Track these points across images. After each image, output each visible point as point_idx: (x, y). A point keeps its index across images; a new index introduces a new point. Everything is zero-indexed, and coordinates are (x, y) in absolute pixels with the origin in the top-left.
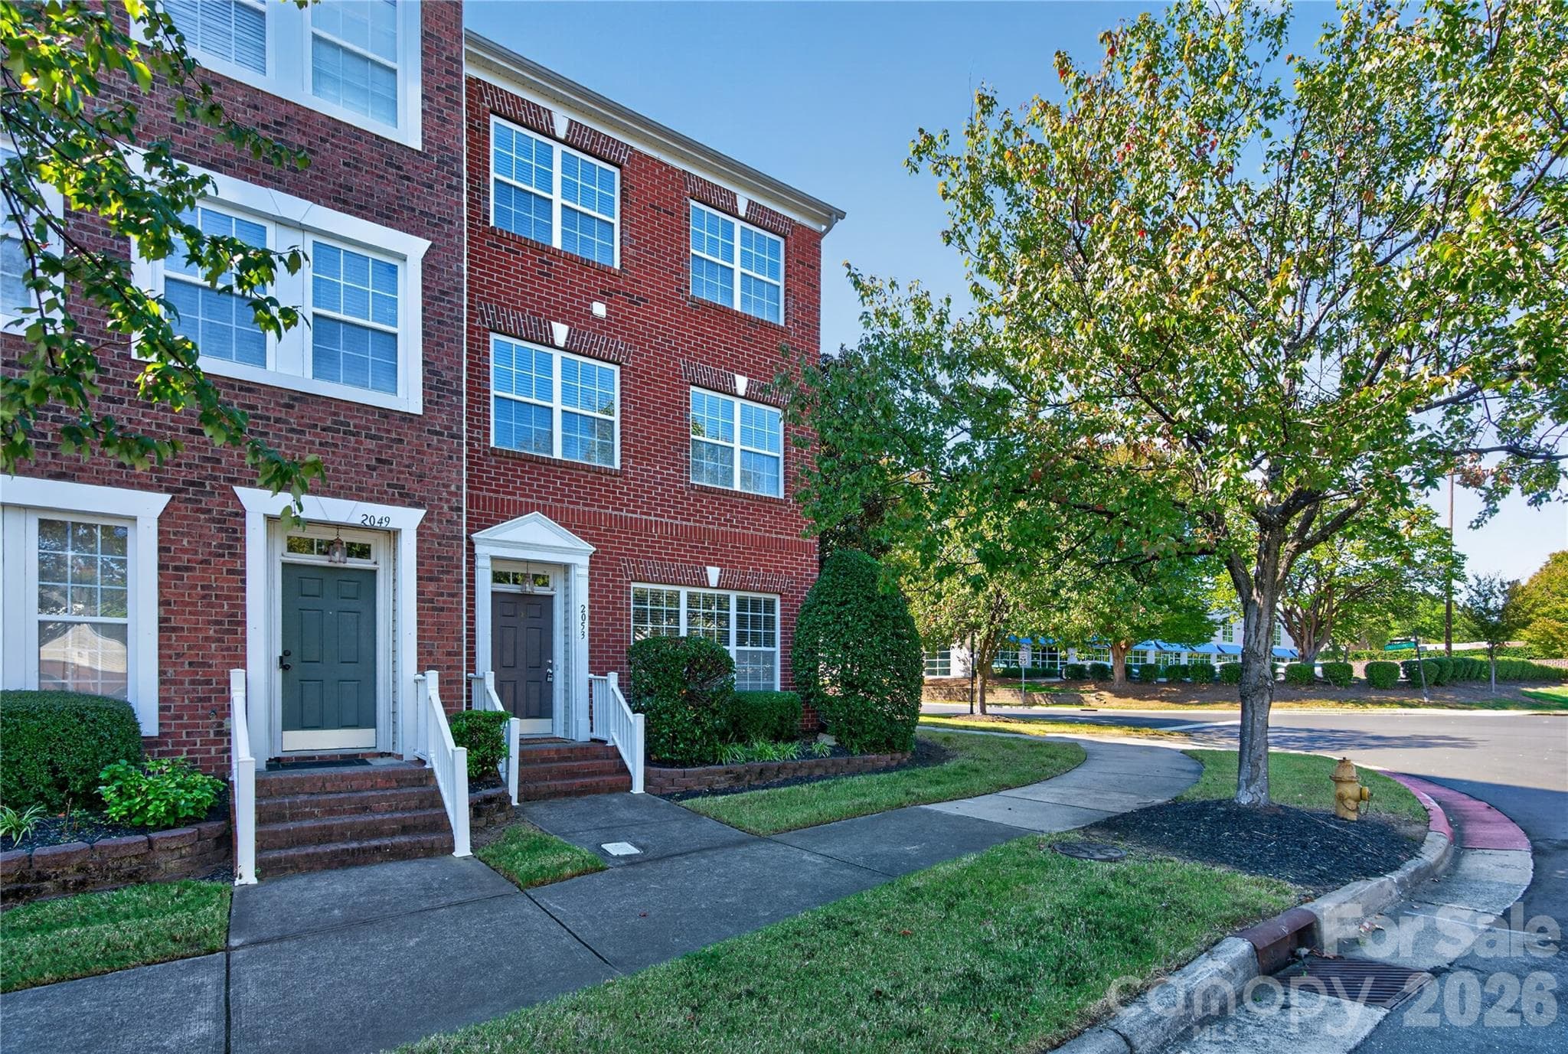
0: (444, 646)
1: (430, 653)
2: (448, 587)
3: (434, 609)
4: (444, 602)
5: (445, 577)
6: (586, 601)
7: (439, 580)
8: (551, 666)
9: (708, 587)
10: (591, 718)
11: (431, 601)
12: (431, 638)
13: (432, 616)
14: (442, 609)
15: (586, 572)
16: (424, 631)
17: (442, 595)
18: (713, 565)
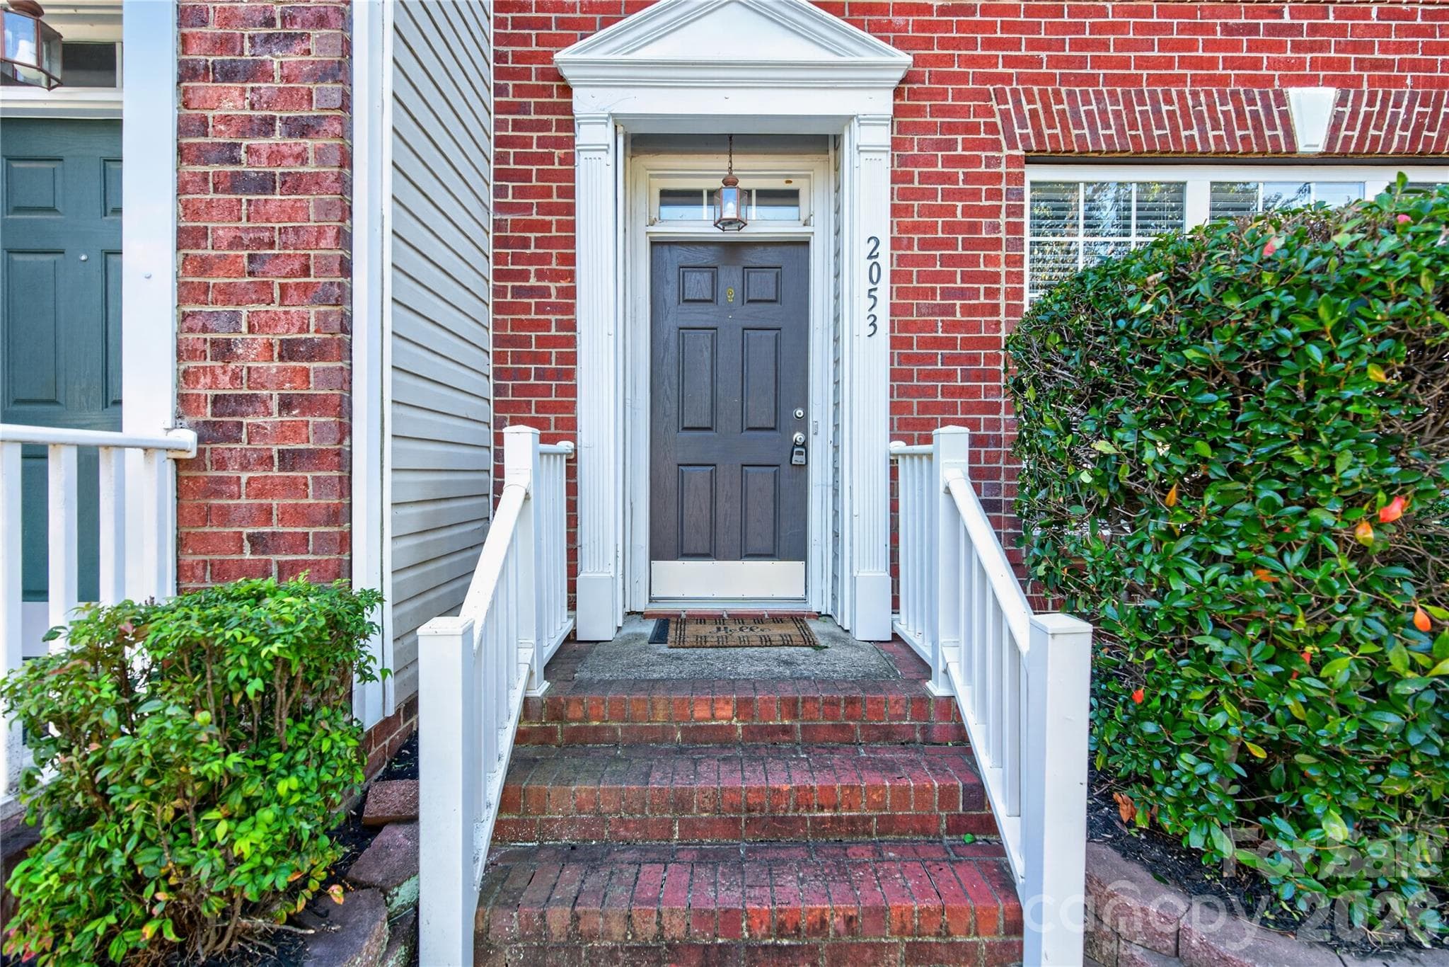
0: (271, 323)
1: (224, 351)
2: (288, 96)
3: (237, 183)
4: (276, 156)
5: (276, 60)
6: (883, 228)
7: (258, 72)
8: (803, 424)
9: (1291, 159)
10: (894, 571)
11: (229, 154)
12: (227, 293)
13: (232, 211)
14: (265, 184)
15: (883, 136)
16: (204, 266)
17: (266, 127)
18: (1311, 81)
